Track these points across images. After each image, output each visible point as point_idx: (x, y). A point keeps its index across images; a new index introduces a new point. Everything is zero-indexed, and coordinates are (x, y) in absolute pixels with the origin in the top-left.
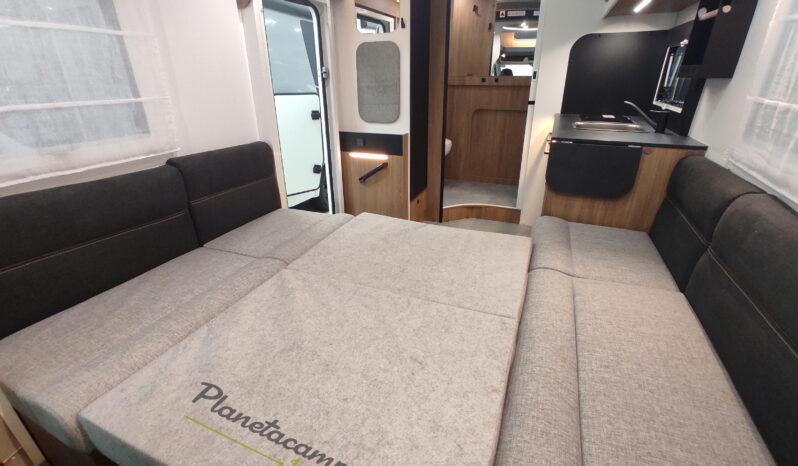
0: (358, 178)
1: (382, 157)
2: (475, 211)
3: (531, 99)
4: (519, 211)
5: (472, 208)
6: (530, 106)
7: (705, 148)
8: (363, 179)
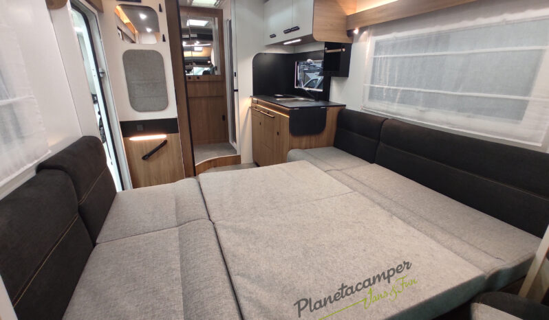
0: (141, 157)
1: (163, 137)
2: (212, 163)
3: (235, 89)
4: (239, 156)
5: (210, 161)
6: (235, 93)
7: (345, 106)
8: (145, 158)
